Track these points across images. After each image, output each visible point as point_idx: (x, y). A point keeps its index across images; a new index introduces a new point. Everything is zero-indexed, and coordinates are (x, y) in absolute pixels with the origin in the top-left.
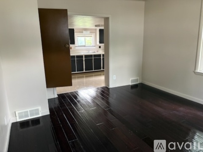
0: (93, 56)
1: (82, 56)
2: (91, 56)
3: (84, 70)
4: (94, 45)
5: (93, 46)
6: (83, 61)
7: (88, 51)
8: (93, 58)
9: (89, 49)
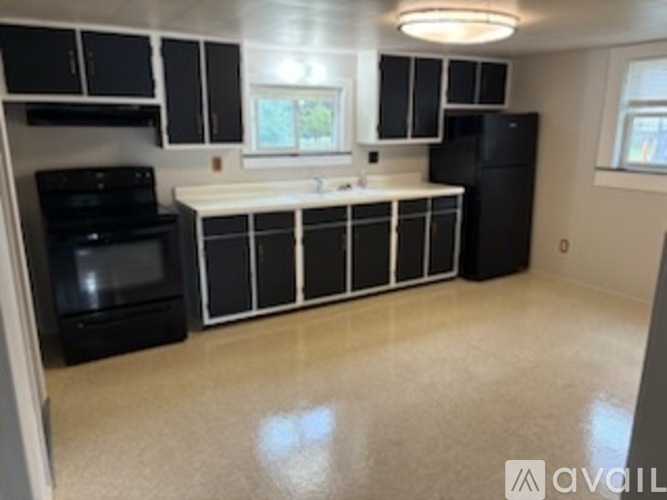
0: (349, 211)
1: (286, 217)
2: (338, 212)
3: (300, 296)
4: (342, 149)
5: (338, 153)
6: (294, 242)
7: (316, 179)
8: (349, 224)
9: (318, 168)
